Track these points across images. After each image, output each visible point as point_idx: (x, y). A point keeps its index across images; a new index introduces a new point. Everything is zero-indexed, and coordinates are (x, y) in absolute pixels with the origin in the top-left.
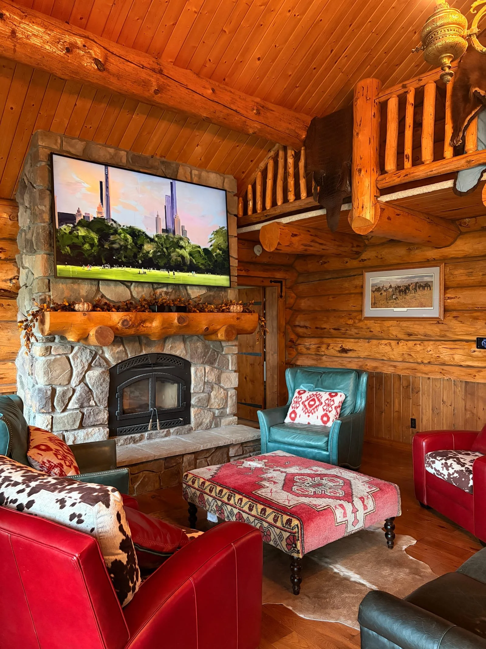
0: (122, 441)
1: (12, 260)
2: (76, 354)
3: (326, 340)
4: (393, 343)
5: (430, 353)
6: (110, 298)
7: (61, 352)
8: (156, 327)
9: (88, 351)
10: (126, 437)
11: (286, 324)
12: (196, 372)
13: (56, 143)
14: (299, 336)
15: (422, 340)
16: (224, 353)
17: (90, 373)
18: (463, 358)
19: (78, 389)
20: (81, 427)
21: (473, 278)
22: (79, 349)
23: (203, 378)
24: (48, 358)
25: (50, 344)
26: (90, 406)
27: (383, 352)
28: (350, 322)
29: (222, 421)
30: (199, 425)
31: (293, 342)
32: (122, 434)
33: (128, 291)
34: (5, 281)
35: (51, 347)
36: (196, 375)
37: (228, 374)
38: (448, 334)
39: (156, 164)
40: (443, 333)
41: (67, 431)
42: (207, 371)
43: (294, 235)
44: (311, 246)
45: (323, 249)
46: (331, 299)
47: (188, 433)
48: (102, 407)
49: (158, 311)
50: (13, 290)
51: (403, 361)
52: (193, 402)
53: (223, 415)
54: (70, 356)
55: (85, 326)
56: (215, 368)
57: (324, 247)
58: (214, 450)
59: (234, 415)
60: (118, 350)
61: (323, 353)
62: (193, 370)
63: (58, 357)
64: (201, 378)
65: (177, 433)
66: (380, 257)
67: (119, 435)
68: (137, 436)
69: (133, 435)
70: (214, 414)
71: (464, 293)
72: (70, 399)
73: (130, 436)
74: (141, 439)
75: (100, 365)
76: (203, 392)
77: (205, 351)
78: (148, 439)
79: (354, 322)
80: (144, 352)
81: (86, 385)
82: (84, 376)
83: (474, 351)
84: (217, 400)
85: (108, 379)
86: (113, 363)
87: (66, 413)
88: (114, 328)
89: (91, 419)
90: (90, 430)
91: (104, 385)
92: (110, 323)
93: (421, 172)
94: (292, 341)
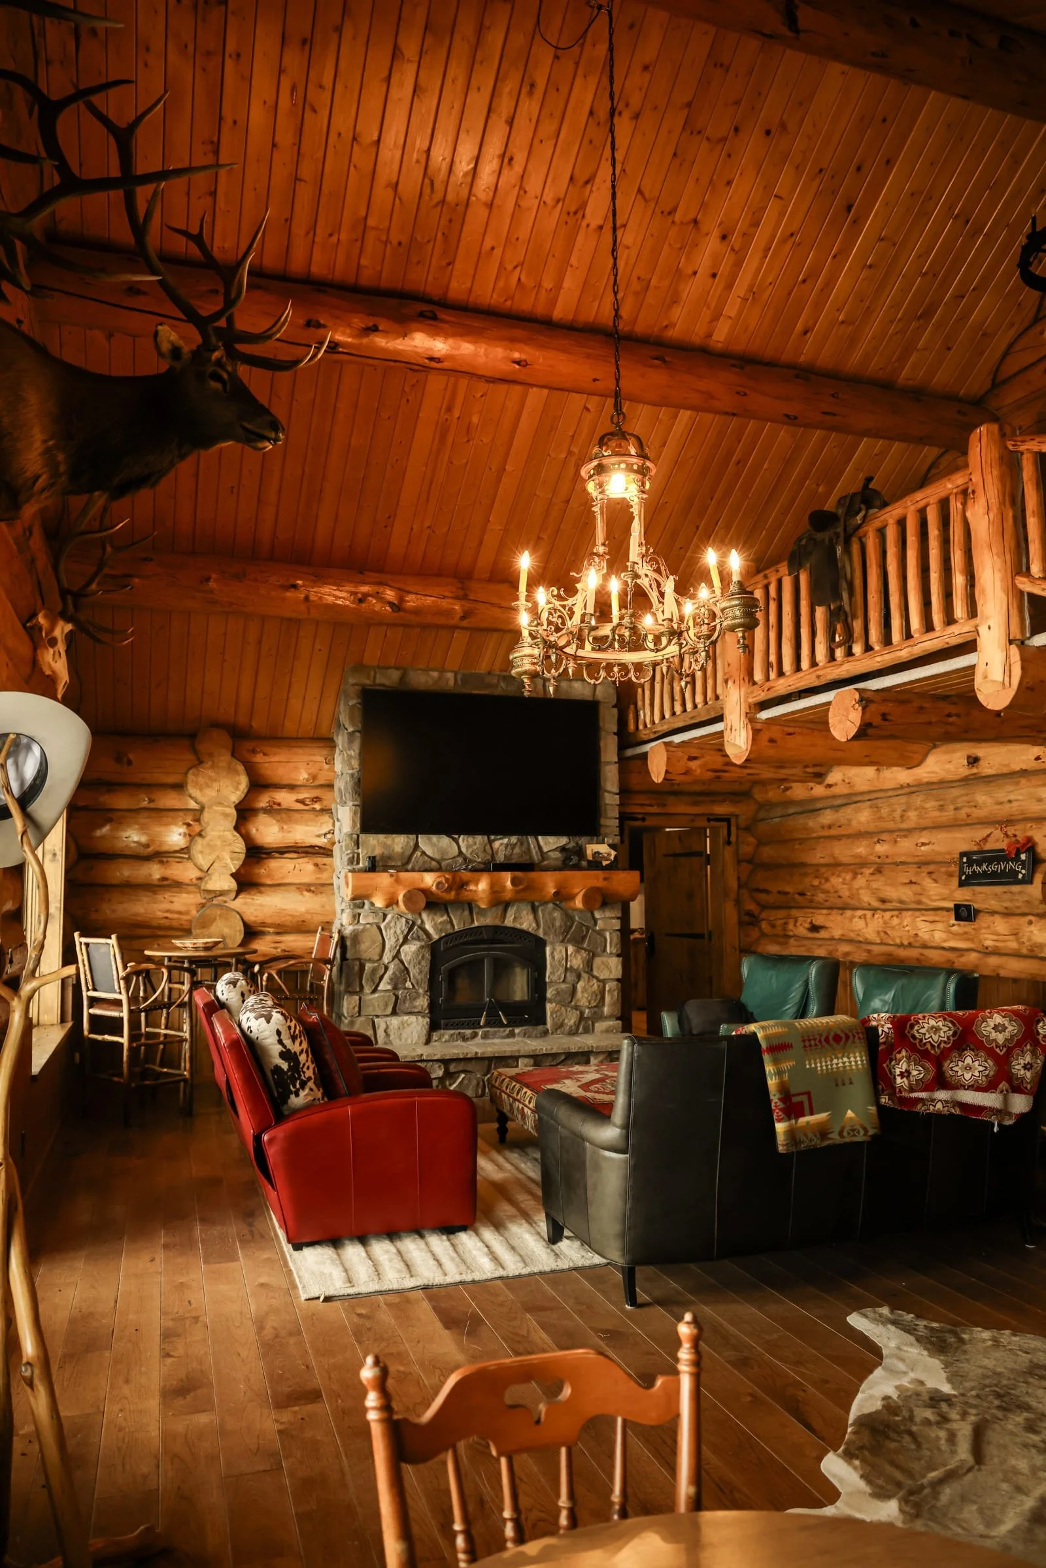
0: (447, 1037)
1: (327, 811)
2: (388, 924)
3: (794, 912)
4: (869, 914)
5: (907, 928)
6: (431, 855)
7: (371, 920)
8: (484, 891)
9: (404, 920)
10: (452, 1032)
11: (740, 886)
12: (552, 953)
13: (368, 678)
14: (764, 907)
15: (901, 910)
16: (597, 928)
17: (406, 948)
18: (944, 936)
19: (392, 967)
20: (394, 1013)
21: (946, 814)
22: (393, 917)
23: (564, 962)
24: (356, 927)
25: (359, 911)
26: (405, 988)
27: (857, 928)
28: (816, 882)
29: (597, 1025)
30: (559, 1026)
31: (754, 917)
32: (447, 1027)
33: (455, 845)
34: (319, 836)
35: (359, 914)
36: (553, 957)
37: (604, 959)
38: (924, 900)
39: (495, 681)
40: (918, 898)
41: (377, 1016)
42: (569, 953)
43: (691, 758)
44: (726, 771)
45: (749, 774)
46: (797, 846)
47: (541, 1036)
48: (421, 991)
49: (494, 871)
50: (328, 846)
51: (882, 943)
52: (550, 993)
53: (597, 1016)
54: (382, 926)
55: (392, 890)
56: (583, 949)
57: (749, 771)
58: (563, 1057)
59: (618, 1019)
60: (441, 920)
61: (791, 934)
62: (548, 950)
63: (368, 926)
64: (560, 962)
65: (525, 1034)
66: (847, 781)
67: (444, 1029)
68: (468, 1032)
69: (462, 1031)
70: (582, 1013)
71: (939, 837)
72: (381, 978)
73: (457, 1031)
74: (475, 1035)
75: (418, 938)
76: (564, 981)
77: (566, 925)
78: (482, 1038)
79: (820, 883)
80: (476, 924)
81: (402, 962)
82: (399, 951)
83: (953, 925)
84: (586, 995)
85: (428, 956)
86: (436, 937)
87: (376, 995)
88: (425, 892)
89: (407, 1005)
90: (406, 1018)
91: (423, 963)
92: (423, 886)
93: (782, 686)
94: (749, 914)
